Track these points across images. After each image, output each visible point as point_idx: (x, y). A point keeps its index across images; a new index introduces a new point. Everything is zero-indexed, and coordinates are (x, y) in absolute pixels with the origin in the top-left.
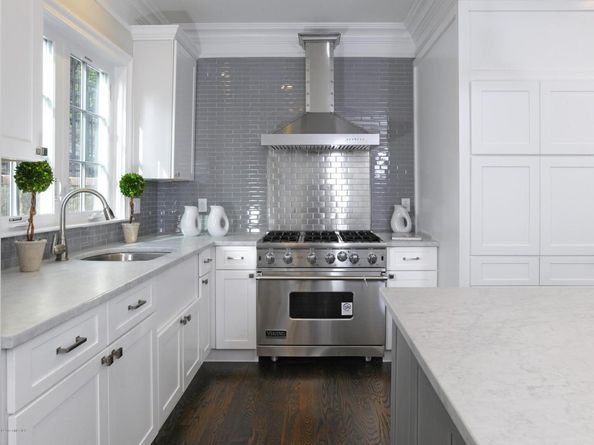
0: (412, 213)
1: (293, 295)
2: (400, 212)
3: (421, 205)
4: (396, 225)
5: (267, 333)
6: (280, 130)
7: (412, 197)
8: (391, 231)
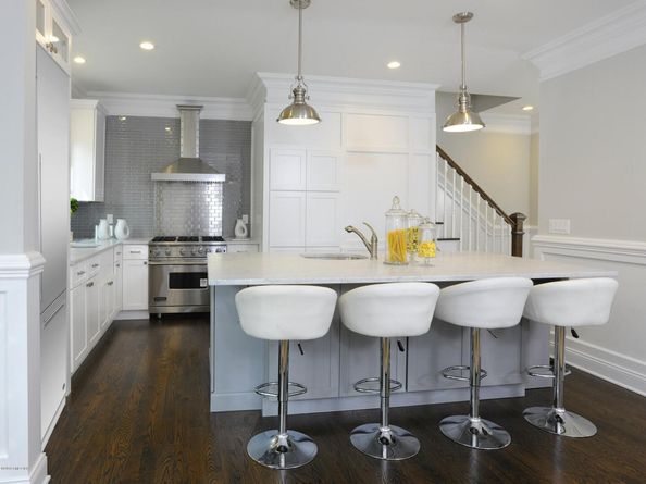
0: (248, 226)
1: (171, 274)
2: (241, 224)
3: (255, 219)
4: (238, 232)
5: (155, 298)
6: (162, 170)
7: (249, 214)
8: (234, 237)
